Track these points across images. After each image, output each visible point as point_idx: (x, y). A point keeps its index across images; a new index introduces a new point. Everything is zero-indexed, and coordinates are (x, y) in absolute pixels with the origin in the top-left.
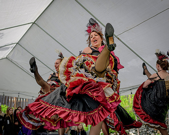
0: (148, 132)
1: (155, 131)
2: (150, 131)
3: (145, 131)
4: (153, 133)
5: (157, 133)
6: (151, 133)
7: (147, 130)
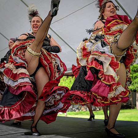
0: (73, 109)
1: (79, 108)
2: (75, 108)
3: (71, 108)
4: (78, 110)
5: (81, 110)
6: (76, 110)
7: (73, 108)
